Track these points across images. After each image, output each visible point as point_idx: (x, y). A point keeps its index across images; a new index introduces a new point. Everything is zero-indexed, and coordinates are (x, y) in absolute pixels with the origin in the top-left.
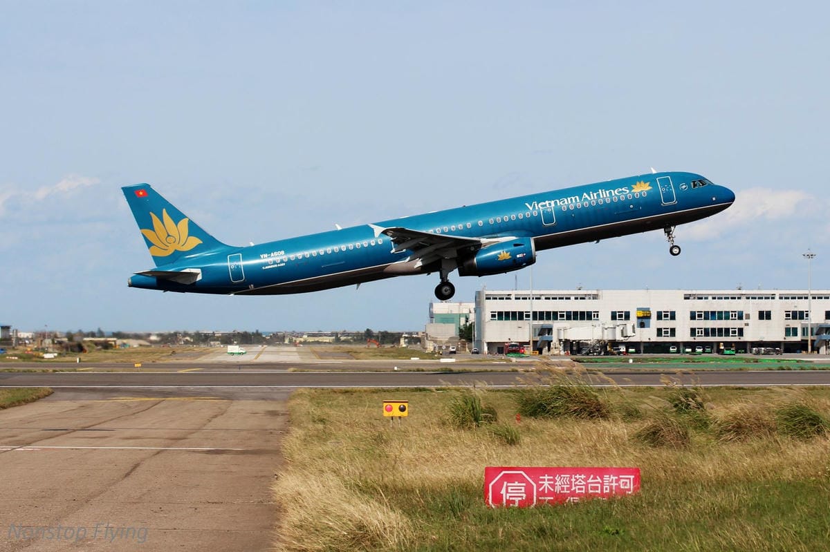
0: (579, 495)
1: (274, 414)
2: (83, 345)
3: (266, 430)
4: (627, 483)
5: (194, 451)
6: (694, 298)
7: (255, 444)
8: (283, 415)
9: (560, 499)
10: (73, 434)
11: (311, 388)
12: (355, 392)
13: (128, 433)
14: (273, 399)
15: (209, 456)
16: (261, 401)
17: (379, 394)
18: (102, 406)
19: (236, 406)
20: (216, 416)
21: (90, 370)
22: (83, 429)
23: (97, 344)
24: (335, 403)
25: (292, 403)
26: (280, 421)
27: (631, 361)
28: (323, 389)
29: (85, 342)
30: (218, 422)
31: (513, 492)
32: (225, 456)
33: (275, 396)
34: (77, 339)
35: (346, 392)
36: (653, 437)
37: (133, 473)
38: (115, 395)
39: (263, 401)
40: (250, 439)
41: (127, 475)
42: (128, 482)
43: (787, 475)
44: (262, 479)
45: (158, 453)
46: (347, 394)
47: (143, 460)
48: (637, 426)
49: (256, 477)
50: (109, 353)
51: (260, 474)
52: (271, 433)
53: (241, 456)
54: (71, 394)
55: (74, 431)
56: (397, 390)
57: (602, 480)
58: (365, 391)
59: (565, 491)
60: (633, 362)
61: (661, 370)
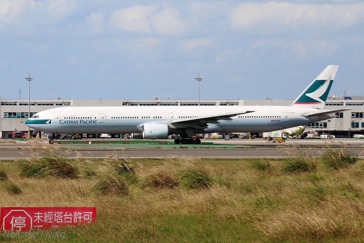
6: (129, 105)
27: (90, 143)
43: (185, 211)
48: (94, 182)
60: (92, 143)
61: (109, 148)
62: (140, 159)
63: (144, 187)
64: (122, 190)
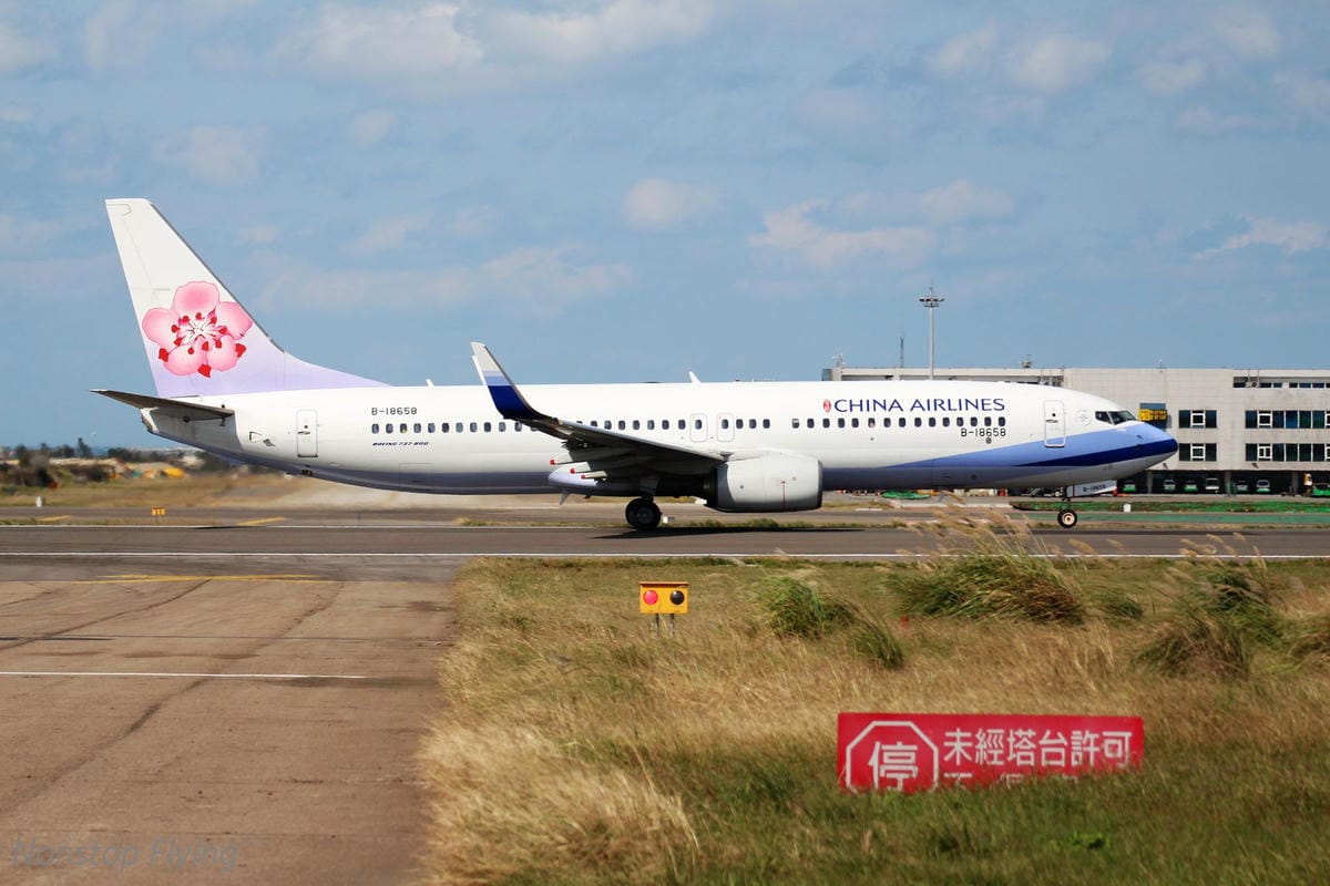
0: (1021, 770)
1: (425, 607)
2: (49, 472)
3: (410, 639)
4: (1118, 744)
5: (267, 681)
6: (1254, 385)
7: (387, 668)
8: (443, 609)
9: (984, 776)
10: (27, 648)
11: (498, 558)
12: (586, 565)
13: (138, 645)
14: (425, 580)
15: (298, 690)
16: (397, 584)
17: (632, 570)
18: (87, 592)
19: (351, 593)
20: (312, 612)
21: (63, 521)
22: (48, 637)
23: (75, 470)
24: (545, 586)
25: (463, 586)
26: (437, 622)
27: (1127, 508)
28: (522, 560)
29: (55, 467)
30: (316, 624)
31: (894, 762)
32: (328, 689)
33: (430, 573)
34: (36, 461)
35: (569, 565)
36: (1171, 656)
37: (145, 724)
38: (110, 569)
39: (404, 583)
40: (377, 657)
41: (135, 727)
42: (134, 742)
44: (402, 736)
45: (197, 683)
46: (569, 571)
47: (167, 698)
48: (1142, 637)
49: (389, 731)
50: (100, 490)
51: (398, 725)
52: (420, 645)
53: (361, 691)
54: (26, 569)
55: (31, 640)
56: (668, 562)
57: (1069, 740)
58: (605, 564)
59: (995, 762)
60: (1132, 509)
61: (1187, 527)
62: (1290, 561)
63: (1302, 651)
64: (1233, 663)
